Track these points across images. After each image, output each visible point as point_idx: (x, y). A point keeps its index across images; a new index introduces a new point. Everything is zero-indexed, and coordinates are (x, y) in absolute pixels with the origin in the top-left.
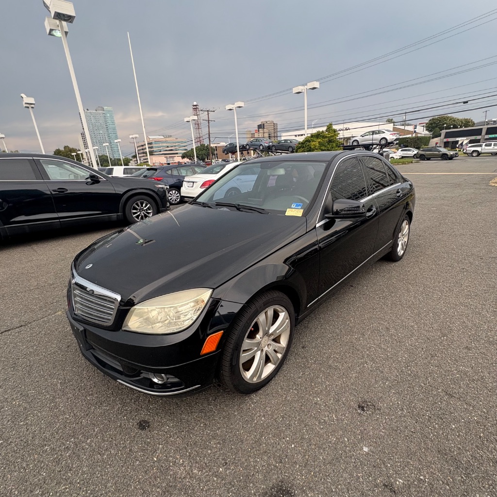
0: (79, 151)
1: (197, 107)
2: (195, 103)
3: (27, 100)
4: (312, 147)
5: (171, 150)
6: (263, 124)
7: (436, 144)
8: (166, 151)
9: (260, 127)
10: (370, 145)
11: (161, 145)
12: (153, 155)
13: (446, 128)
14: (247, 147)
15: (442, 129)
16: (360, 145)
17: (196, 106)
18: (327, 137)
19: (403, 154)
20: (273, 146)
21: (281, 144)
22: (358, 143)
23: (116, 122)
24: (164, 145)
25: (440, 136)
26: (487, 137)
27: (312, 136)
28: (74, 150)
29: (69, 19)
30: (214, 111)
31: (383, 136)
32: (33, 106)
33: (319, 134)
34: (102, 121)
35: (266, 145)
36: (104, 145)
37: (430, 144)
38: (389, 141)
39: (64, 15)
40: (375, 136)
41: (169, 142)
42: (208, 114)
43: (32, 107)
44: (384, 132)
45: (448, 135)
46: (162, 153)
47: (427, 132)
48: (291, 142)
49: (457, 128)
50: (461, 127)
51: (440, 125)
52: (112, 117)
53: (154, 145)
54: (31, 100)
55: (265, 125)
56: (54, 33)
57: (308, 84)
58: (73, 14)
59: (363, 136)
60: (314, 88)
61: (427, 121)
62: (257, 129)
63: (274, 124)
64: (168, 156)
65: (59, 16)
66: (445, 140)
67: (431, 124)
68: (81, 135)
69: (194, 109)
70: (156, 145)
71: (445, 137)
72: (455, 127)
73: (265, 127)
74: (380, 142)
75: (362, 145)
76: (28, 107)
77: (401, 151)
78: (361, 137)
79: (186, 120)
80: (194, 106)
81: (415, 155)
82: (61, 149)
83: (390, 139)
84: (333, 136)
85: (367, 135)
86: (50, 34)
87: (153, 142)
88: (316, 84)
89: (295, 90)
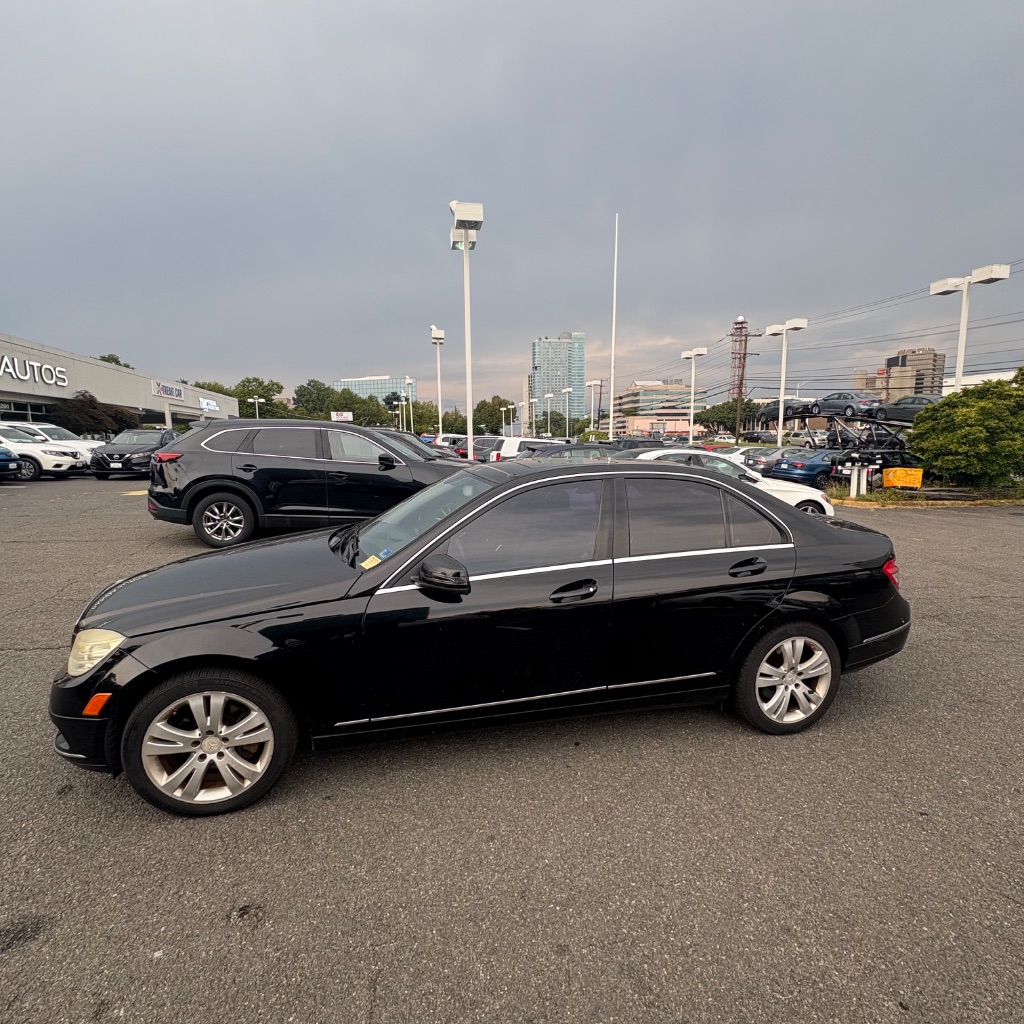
0: (513, 404)
1: (744, 325)
2: (741, 319)
3: (437, 333)
4: (958, 420)
5: (673, 407)
6: (904, 358)
8: (664, 408)
9: (892, 362)
11: (654, 397)
12: (636, 415)
14: (816, 410)
17: (742, 323)
18: (1011, 396)
20: (880, 410)
21: (902, 406)
23: (587, 356)
24: (660, 397)
27: (966, 392)
28: (505, 403)
29: (475, 225)
30: (760, 335)
32: (441, 341)
33: (988, 390)
34: (564, 355)
35: (862, 407)
36: (564, 391)
39: (468, 222)
41: (672, 394)
42: (746, 341)
43: (441, 344)
46: (654, 412)
52: (581, 348)
53: (641, 398)
54: (440, 334)
55: (908, 358)
56: (459, 246)
57: (974, 272)
58: (480, 218)
60: (993, 281)
62: (884, 367)
63: (935, 355)
64: (665, 418)
65: (463, 224)
68: (527, 379)
69: (737, 328)
70: (646, 398)
73: (908, 363)
76: (436, 343)
79: (685, 354)
80: (737, 323)
82: (487, 401)
86: (454, 248)
87: (641, 391)
88: (1001, 271)
89: (937, 287)
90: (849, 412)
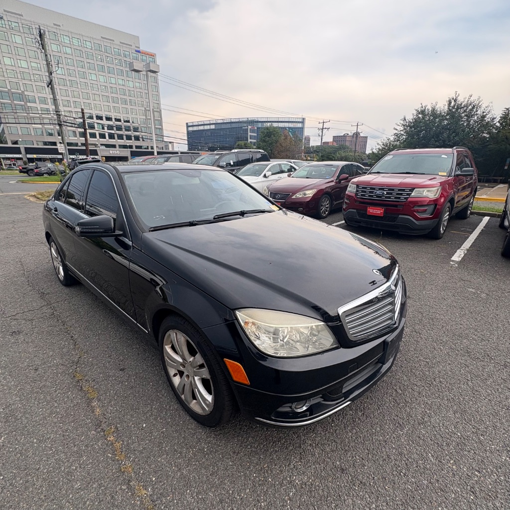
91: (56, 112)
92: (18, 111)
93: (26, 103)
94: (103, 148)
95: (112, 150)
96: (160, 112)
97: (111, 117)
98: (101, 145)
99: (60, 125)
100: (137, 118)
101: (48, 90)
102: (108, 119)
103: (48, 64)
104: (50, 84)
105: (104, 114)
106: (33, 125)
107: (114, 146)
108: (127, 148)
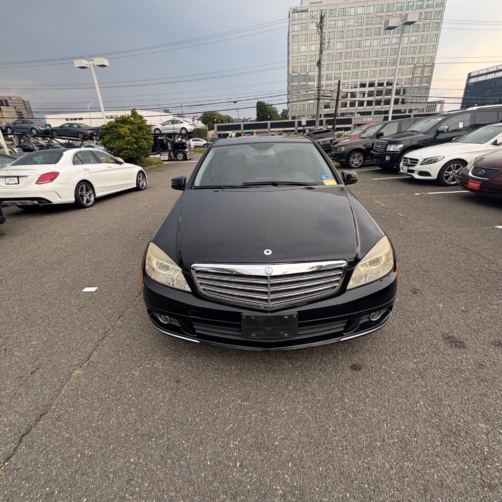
6: (6, 101)
7: (213, 135)
10: (172, 134)
13: (217, 122)
15: (214, 123)
16: (163, 134)
19: (195, 144)
20: (53, 130)
21: (65, 128)
22: (160, 131)
25: (213, 129)
26: (245, 131)
31: (182, 125)
35: (41, 129)
37: (208, 135)
38: (189, 131)
40: (176, 126)
44: (182, 123)
45: (219, 128)
47: (203, 125)
48: (79, 127)
49: (224, 123)
50: (226, 123)
51: (211, 119)
55: (8, 101)
57: (94, 60)
59: (163, 125)
60: (103, 66)
61: (200, 115)
63: (23, 101)
66: (218, 132)
67: (205, 118)
71: (218, 130)
72: (222, 122)
73: (10, 104)
74: (181, 132)
75: (165, 134)
77: (193, 141)
78: (162, 126)
81: (204, 144)
83: (189, 129)
84: (142, 123)
85: (167, 124)
88: (106, 62)
89: (78, 63)
90: (34, 132)
91: (318, 87)
92: (301, 91)
93: (307, 83)
94: (359, 116)
95: (366, 118)
96: (432, 66)
97: (374, 82)
98: (358, 113)
99: (318, 99)
100: (401, 78)
101: (317, 68)
102: (372, 85)
103: (321, 44)
104: (319, 63)
105: (367, 81)
106: (309, 101)
107: (369, 113)
108: (382, 114)
